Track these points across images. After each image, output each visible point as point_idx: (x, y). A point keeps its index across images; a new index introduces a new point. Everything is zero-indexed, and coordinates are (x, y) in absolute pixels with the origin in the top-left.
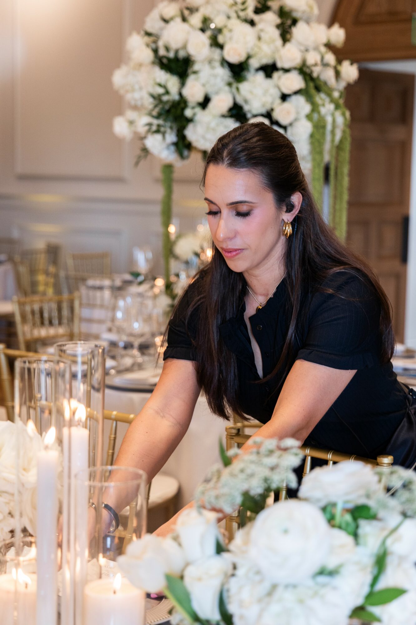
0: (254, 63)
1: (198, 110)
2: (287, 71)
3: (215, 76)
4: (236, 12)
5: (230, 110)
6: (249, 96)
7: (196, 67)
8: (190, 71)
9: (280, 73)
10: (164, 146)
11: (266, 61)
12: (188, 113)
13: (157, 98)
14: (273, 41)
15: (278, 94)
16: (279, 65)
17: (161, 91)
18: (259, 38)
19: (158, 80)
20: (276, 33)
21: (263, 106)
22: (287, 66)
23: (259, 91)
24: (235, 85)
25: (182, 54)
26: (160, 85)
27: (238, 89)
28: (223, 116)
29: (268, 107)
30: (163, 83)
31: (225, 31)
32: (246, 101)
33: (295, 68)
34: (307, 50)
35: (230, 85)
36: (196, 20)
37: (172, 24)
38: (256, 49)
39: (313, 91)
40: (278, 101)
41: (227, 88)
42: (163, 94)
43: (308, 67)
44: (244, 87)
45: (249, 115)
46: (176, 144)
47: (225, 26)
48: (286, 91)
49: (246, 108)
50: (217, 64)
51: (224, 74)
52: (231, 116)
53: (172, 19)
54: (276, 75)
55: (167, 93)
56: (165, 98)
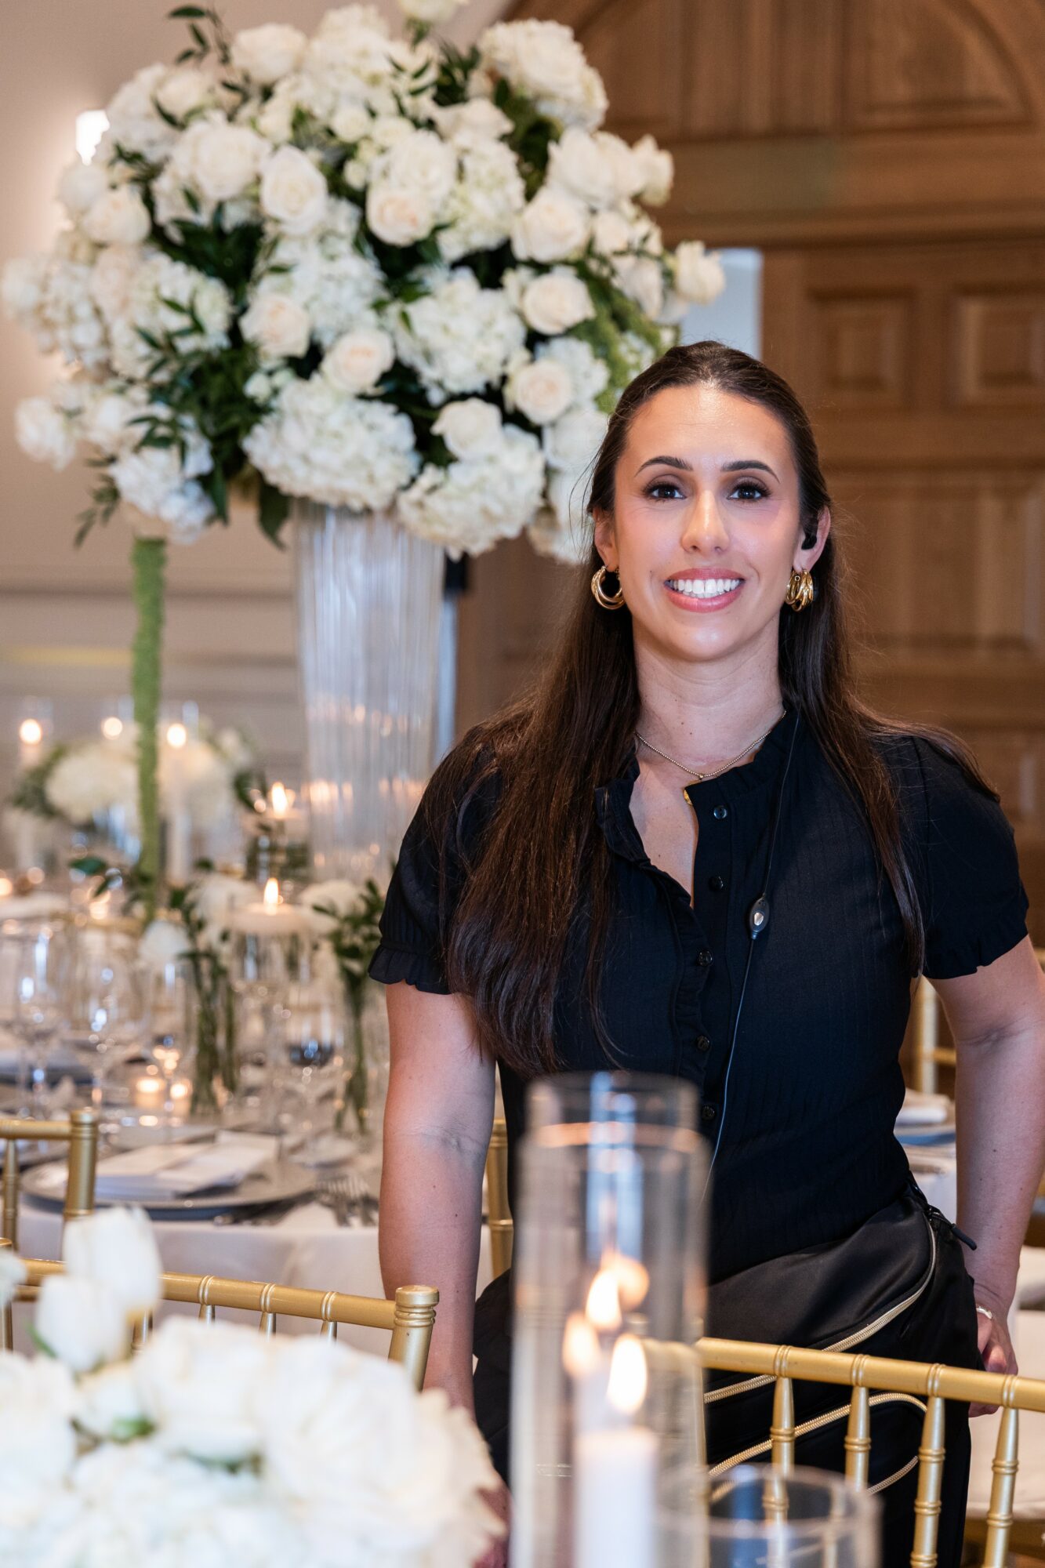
0: (452, 246)
1: (285, 378)
2: (541, 268)
3: (339, 281)
4: (397, 97)
5: (385, 377)
6: (438, 341)
7: (282, 255)
8: (261, 265)
9: (524, 273)
10: (176, 483)
11: (484, 239)
12: (256, 387)
13: (163, 346)
14: (501, 182)
15: (520, 334)
16: (521, 251)
17: (177, 322)
18: (461, 172)
19: (166, 293)
20: (505, 160)
21: (480, 367)
22: (543, 255)
23: (466, 325)
24: (394, 309)
25: (234, 216)
26: (174, 305)
27: (405, 318)
28: (363, 397)
29: (493, 373)
30: (183, 299)
31: (366, 153)
32: (428, 356)
33: (566, 263)
34: (593, 212)
35: (379, 306)
36: (276, 117)
37: (197, 128)
38: (455, 204)
39: (609, 328)
40: (523, 354)
41: (370, 316)
42: (183, 333)
43: (603, 260)
44: (422, 311)
45: (435, 396)
46: (205, 481)
47: (367, 138)
48: (543, 326)
49: (428, 374)
50: (344, 247)
51: (363, 272)
52: (385, 399)
53: (195, 113)
54: (512, 279)
55: (197, 328)
56: (186, 345)
